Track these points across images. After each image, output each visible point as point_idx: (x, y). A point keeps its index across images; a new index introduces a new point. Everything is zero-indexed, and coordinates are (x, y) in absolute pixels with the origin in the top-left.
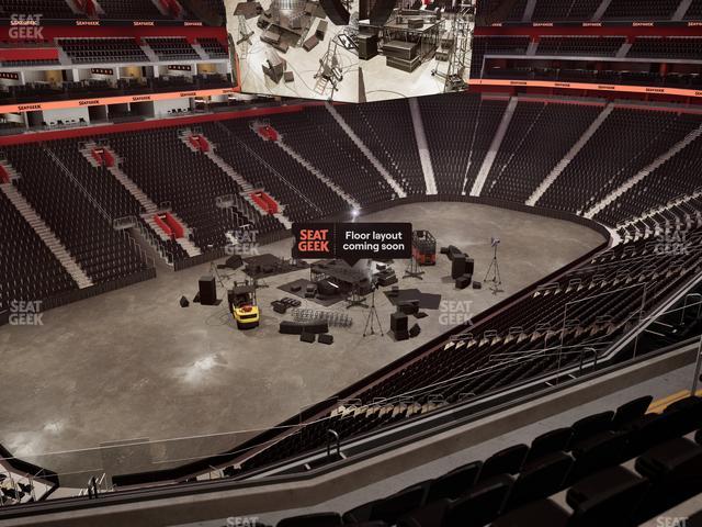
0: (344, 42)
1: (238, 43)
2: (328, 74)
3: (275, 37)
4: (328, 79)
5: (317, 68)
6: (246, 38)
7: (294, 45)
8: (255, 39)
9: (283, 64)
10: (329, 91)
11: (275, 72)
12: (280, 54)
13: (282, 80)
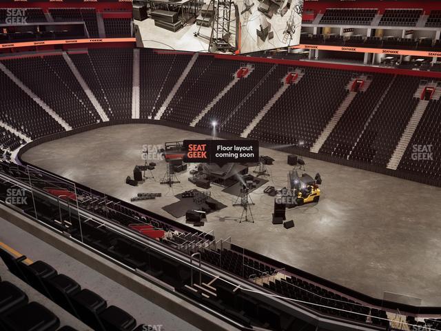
0: (297, 10)
1: (242, 13)
2: (289, 31)
3: (266, 7)
4: (289, 33)
5: (285, 27)
6: (248, 9)
7: (276, 13)
8: (254, 10)
9: (269, 27)
10: (288, 40)
11: (264, 34)
12: (268, 20)
13: (267, 38)
